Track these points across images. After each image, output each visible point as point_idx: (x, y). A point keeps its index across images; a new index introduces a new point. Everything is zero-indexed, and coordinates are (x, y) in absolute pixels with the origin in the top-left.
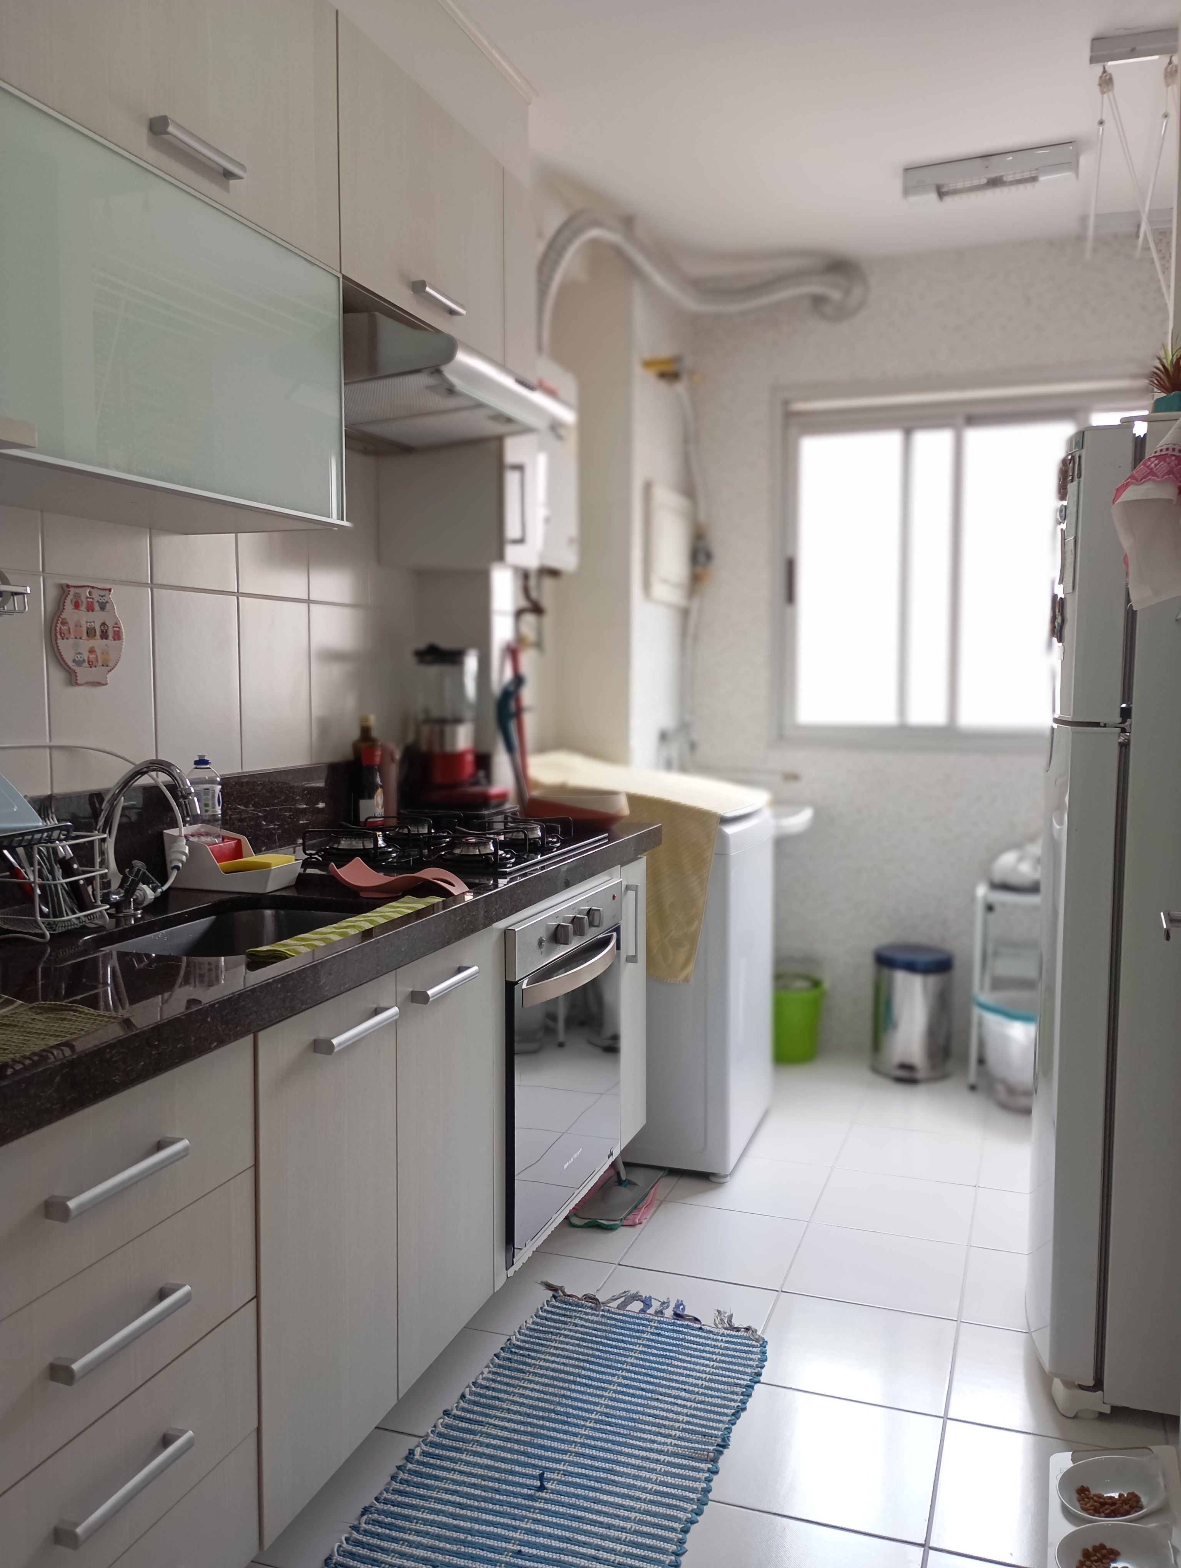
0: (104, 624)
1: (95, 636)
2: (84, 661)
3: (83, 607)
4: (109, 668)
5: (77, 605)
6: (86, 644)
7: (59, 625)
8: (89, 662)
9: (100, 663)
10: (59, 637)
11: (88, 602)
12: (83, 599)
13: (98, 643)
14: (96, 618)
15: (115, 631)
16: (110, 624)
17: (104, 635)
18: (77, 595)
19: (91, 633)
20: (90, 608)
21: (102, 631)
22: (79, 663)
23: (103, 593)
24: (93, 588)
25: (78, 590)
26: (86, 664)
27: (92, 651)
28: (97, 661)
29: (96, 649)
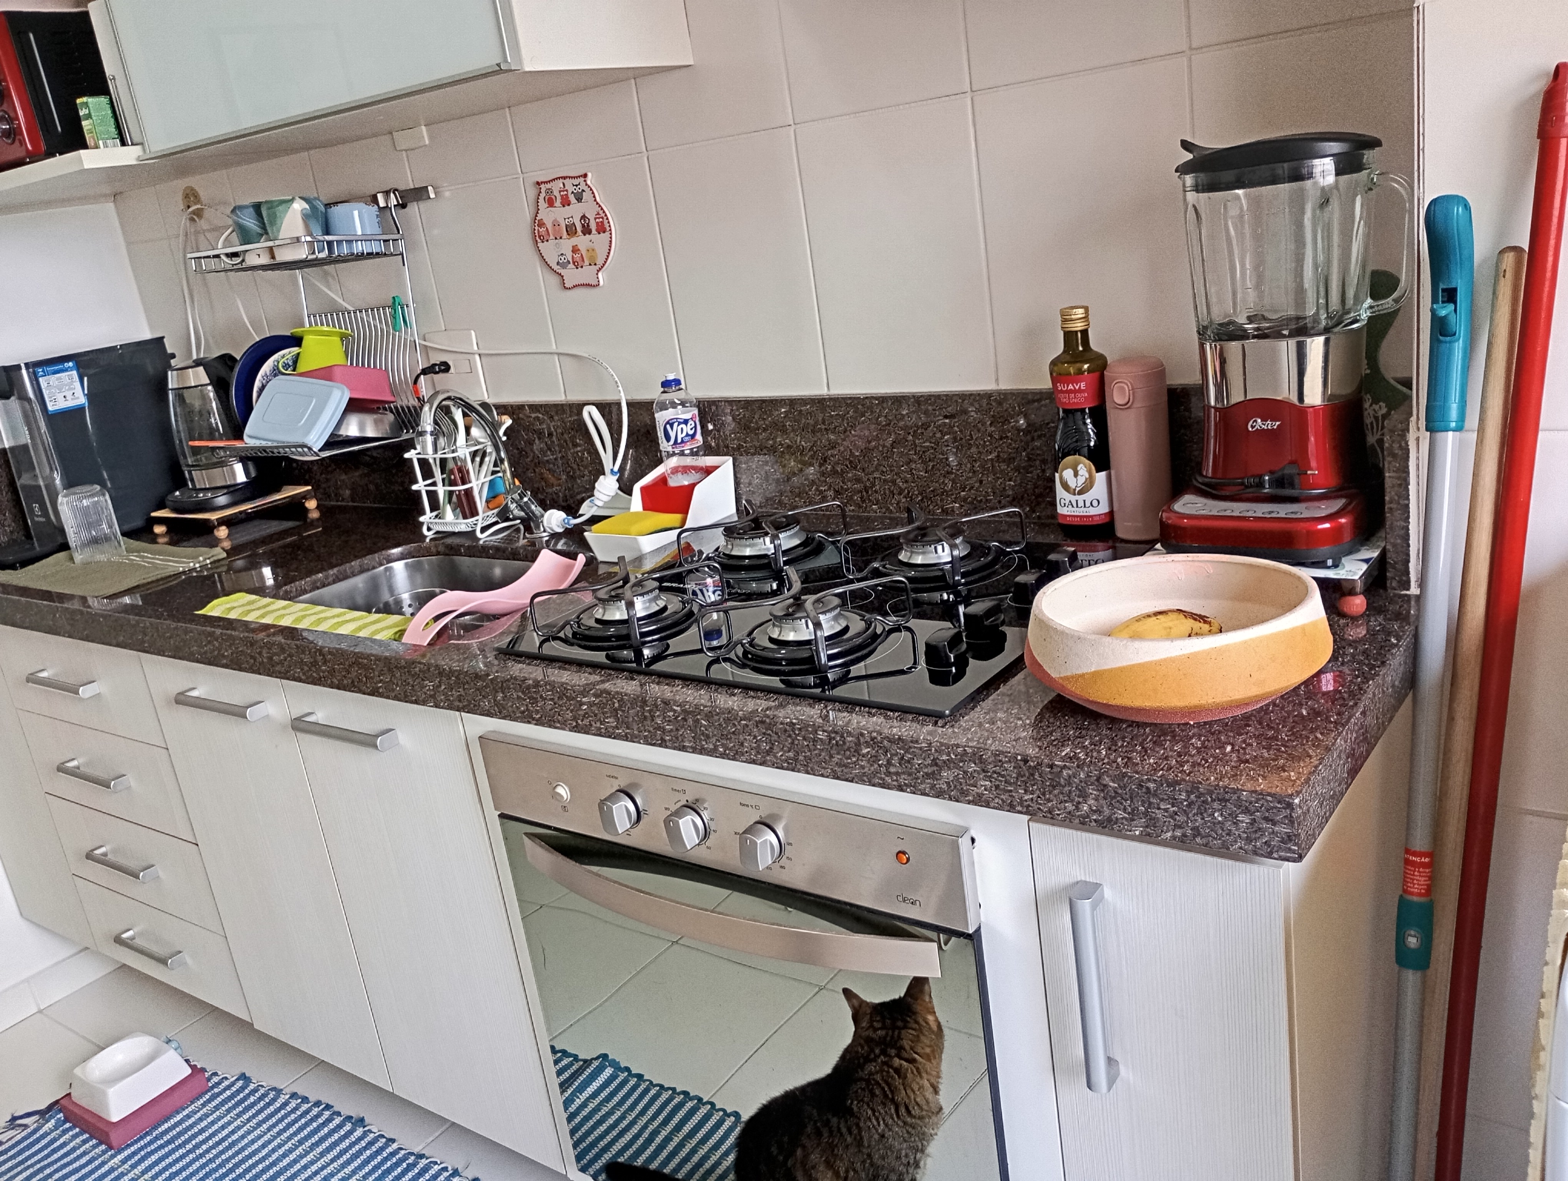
0: (584, 217)
1: (576, 233)
2: (569, 262)
3: (558, 203)
4: (597, 267)
5: (551, 203)
6: (567, 245)
7: (536, 228)
8: (574, 263)
9: (587, 262)
10: (539, 241)
11: (562, 196)
12: (556, 193)
13: (582, 241)
14: (575, 211)
15: (597, 223)
16: (591, 216)
17: (587, 231)
18: (549, 191)
19: (571, 230)
20: (566, 202)
21: (583, 226)
22: (564, 265)
23: (576, 182)
24: (565, 178)
25: (548, 186)
26: (571, 266)
27: (575, 250)
28: (583, 260)
29: (580, 247)
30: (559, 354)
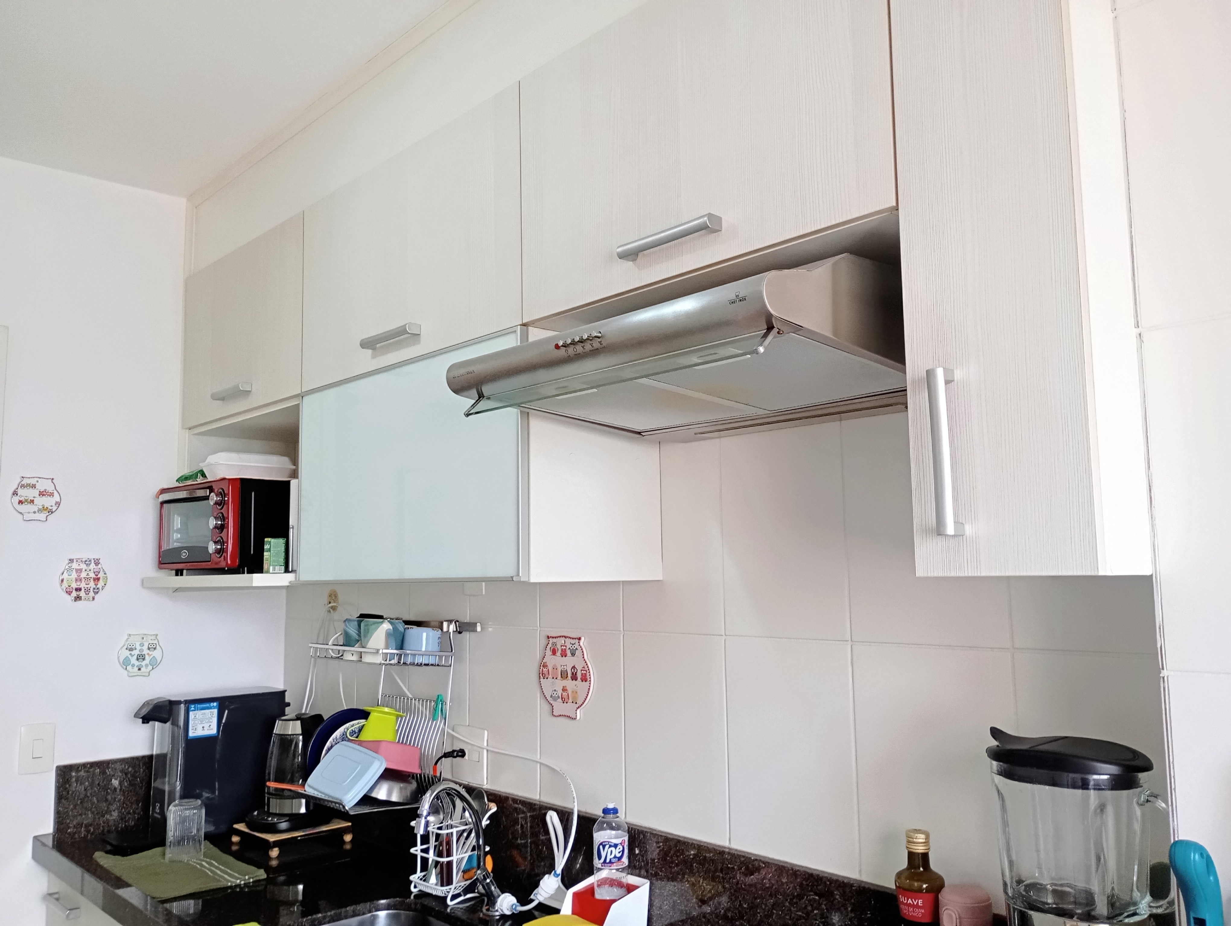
0: (574, 667)
1: (567, 677)
2: (559, 697)
3: (559, 654)
4: (577, 706)
5: (554, 652)
6: (559, 684)
7: (542, 667)
8: (562, 698)
9: (570, 700)
10: (541, 677)
11: (562, 650)
12: (559, 646)
13: (570, 684)
14: (568, 662)
15: (582, 674)
16: (579, 668)
17: (574, 677)
18: (554, 644)
19: (564, 675)
20: (564, 654)
21: (573, 674)
22: (555, 699)
23: (573, 641)
24: (566, 637)
25: (555, 640)
26: (560, 700)
27: (564, 690)
28: (569, 698)
29: (568, 688)
30: (541, 764)
